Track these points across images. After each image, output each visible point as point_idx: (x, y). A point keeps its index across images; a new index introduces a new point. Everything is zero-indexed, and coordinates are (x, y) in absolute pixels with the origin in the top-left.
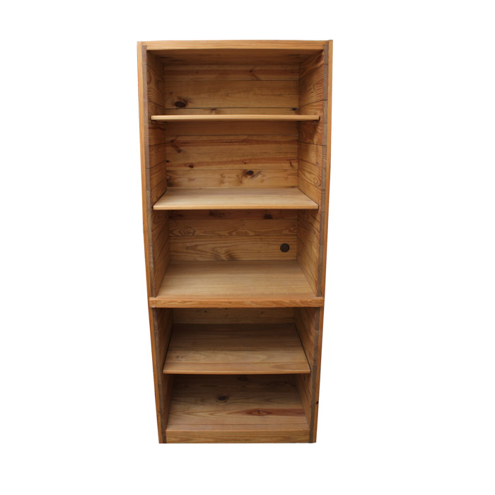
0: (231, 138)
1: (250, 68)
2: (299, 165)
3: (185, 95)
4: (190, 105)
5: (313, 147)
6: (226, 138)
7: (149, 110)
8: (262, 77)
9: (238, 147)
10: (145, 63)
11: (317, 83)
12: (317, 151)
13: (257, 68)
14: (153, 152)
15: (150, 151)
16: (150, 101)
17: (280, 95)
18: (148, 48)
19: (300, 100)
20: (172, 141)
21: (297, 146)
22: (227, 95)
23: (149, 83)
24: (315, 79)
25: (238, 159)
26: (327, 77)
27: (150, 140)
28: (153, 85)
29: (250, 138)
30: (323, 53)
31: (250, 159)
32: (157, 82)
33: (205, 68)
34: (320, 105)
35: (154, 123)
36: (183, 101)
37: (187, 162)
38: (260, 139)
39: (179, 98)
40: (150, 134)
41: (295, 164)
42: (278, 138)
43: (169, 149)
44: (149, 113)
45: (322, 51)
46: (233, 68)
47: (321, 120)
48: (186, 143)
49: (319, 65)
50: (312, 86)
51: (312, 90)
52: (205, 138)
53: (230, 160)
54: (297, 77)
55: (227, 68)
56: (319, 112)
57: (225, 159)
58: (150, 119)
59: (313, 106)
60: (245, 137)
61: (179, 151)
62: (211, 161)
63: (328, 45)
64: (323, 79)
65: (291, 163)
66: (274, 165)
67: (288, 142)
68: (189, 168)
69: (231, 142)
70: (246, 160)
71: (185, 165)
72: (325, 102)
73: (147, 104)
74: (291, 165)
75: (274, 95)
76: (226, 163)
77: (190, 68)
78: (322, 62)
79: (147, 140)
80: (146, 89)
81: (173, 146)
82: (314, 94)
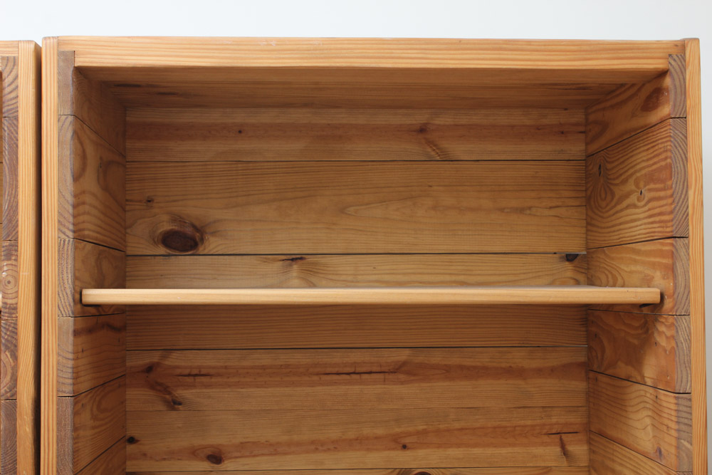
0: (355, 357)
1: (418, 118)
2: (592, 451)
3: (194, 210)
4: (213, 244)
5: (640, 395)
6: (337, 358)
7: (75, 269)
8: (460, 149)
9: (378, 389)
10: (68, 110)
11: (651, 178)
12: (657, 411)
13: (444, 120)
14: (86, 417)
15: (76, 413)
16: (79, 237)
17: (521, 210)
18: (81, 61)
19: (589, 225)
20: (150, 369)
21: (581, 385)
22: (342, 211)
23: (76, 178)
24: (642, 161)
25: (380, 431)
26: (685, 159)
27: (76, 376)
28: (90, 182)
29: (421, 358)
30: (668, 81)
31: (425, 432)
32: (105, 168)
33: (267, 117)
34: (661, 254)
35: (93, 310)
36: (189, 230)
37: (197, 442)
38: (455, 359)
39: (177, 218)
40: (77, 354)
41: (579, 449)
42: (519, 358)
43: (138, 397)
44: (76, 278)
45: (663, 74)
46: (361, 119)
47: (668, 304)
48: (196, 376)
49: (654, 117)
50: (631, 186)
51: (633, 199)
52: (265, 359)
53: (351, 435)
54: (576, 148)
55: (341, 117)
56: (658, 275)
57: (334, 433)
58: (78, 299)
59: (638, 252)
60: (403, 355)
61: (174, 404)
62: (285, 438)
63: (682, 52)
64: (669, 167)
65: (563, 446)
66: (504, 451)
67: (553, 371)
68: (206, 465)
69: (355, 373)
70: (409, 434)
71: (194, 453)
72: (680, 242)
73: (69, 248)
74: (565, 453)
75: (502, 210)
76: (335, 446)
77: (215, 117)
78: (665, 110)
79: (68, 374)
80: (70, 199)
81: (153, 386)
82: (640, 213)
